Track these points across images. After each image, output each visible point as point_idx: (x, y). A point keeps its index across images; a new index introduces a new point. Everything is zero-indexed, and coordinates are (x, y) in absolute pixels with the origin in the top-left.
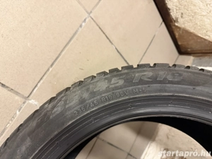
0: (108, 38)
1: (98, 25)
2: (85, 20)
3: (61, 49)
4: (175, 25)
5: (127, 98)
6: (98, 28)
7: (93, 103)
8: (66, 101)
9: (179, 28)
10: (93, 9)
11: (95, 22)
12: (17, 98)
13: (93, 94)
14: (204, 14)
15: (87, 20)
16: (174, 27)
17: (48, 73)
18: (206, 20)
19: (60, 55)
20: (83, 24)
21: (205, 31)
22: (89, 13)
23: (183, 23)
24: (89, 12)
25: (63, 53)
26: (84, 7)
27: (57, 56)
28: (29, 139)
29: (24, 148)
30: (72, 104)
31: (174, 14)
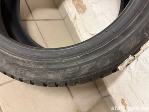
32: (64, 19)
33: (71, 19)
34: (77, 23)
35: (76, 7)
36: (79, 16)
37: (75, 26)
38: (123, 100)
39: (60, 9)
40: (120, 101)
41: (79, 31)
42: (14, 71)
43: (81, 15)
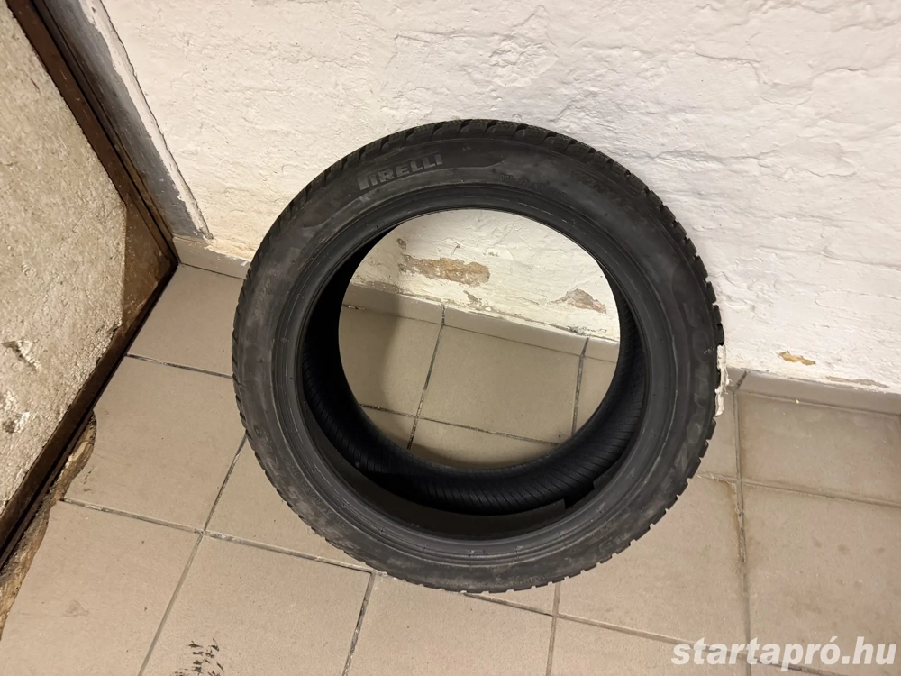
0: (227, 478)
1: (213, 510)
2: (215, 537)
3: (281, 555)
4: (123, 325)
5: (306, 479)
6: (217, 506)
7: (326, 512)
8: (337, 539)
9: (125, 313)
10: (189, 531)
11: (209, 518)
12: (375, 588)
13: (317, 514)
14: (81, 295)
15: (215, 533)
16: (128, 325)
17: (326, 559)
18: (91, 280)
19: (291, 554)
20: (223, 536)
21: (113, 262)
22: (200, 534)
23: (113, 316)
24: (197, 535)
25: (286, 549)
26: (195, 549)
27: (295, 558)
28: (388, 562)
29: (399, 563)
30: (337, 532)
31: (102, 345)
32: (443, 324)
33: (466, 310)
34: (491, 303)
35: (448, 278)
36: (477, 288)
37: (495, 315)
38: (782, 354)
39: (406, 312)
40: (781, 360)
41: (516, 316)
42: (595, 557)
43: (482, 285)
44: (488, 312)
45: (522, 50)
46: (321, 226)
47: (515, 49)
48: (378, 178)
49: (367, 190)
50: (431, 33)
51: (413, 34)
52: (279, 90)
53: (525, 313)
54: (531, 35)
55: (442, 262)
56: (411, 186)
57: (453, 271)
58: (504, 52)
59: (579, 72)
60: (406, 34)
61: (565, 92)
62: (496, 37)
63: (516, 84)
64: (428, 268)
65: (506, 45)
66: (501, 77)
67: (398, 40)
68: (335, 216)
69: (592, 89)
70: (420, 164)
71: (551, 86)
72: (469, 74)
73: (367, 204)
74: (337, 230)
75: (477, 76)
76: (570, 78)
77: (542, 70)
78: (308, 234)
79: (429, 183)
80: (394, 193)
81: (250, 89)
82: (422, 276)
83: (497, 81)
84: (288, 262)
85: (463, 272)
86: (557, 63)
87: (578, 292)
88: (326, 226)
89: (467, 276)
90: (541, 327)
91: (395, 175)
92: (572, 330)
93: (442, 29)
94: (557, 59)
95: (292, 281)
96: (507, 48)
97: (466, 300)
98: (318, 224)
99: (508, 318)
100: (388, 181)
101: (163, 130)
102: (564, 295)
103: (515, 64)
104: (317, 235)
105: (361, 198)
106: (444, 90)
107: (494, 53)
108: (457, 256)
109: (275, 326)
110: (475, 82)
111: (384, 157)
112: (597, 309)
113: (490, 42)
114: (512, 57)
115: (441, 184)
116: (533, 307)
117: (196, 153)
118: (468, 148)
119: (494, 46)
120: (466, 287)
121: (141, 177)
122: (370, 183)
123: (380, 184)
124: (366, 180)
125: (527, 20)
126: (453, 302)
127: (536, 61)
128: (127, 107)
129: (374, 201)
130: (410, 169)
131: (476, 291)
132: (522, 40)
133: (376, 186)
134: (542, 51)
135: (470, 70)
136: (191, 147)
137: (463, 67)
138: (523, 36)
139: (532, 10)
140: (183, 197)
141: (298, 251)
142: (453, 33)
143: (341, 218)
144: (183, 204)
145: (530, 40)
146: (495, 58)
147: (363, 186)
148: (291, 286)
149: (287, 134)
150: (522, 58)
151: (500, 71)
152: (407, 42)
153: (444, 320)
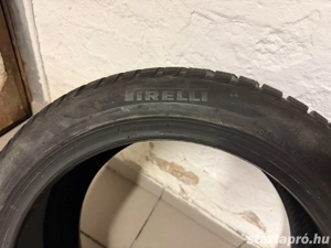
44: (189, 202)
45: (284, 44)
46: (78, 120)
47: (278, 42)
48: (144, 95)
49: (130, 103)
50: (219, 14)
51: (205, 12)
52: (107, 33)
53: (213, 211)
54: (297, 34)
55: (172, 164)
56: (171, 112)
57: (177, 172)
58: (269, 42)
59: (324, 72)
60: (201, 11)
61: (305, 85)
62: (268, 29)
63: (268, 68)
64: (162, 164)
65: (273, 37)
66: (259, 60)
67: (194, 15)
68: (94, 116)
69: (327, 88)
70: (186, 95)
71: (296, 77)
72: (236, 52)
73: (127, 115)
74: (91, 128)
75: (242, 55)
76: (313, 75)
77: (296, 63)
78: (65, 124)
79: (189, 114)
80: (155, 113)
81: (91, 27)
82: (157, 168)
83: (255, 63)
84: (40, 141)
85: (182, 174)
86: (309, 60)
87: (251, 213)
88: (83, 122)
89: (184, 177)
90: (219, 223)
91: (160, 97)
92: (238, 232)
93: (228, 13)
94: (310, 57)
95: (37, 159)
96: (273, 40)
97: (179, 190)
98: (75, 117)
99: (201, 211)
100: (151, 100)
101: (40, 40)
102: (242, 211)
103: (274, 53)
104: (72, 127)
105: (122, 108)
106: (213, 59)
107: (262, 41)
108: (183, 164)
109: (7, 195)
110: (238, 59)
111: (155, 80)
112: (260, 227)
113: (261, 31)
114: (273, 48)
115: (200, 119)
116: (219, 210)
117: (53, 59)
118: (236, 95)
119: (263, 35)
120: (181, 183)
121: (23, 63)
122: (135, 98)
123: (144, 101)
124: (132, 94)
125: (299, 21)
126: (170, 189)
127: (291, 55)
128: (23, 20)
129: (132, 114)
130: (175, 97)
131: (187, 188)
132: (288, 36)
133: (139, 102)
134: (300, 48)
135: (237, 49)
136: (52, 54)
137: (233, 46)
138: (290, 32)
139: (308, 13)
140: (42, 81)
141: (52, 135)
142: (236, 18)
143: (98, 120)
144: (40, 85)
145: (295, 38)
146: (260, 45)
147: (128, 98)
148: (34, 163)
149: (105, 62)
150: (282, 50)
151: (260, 56)
152: (199, 17)
153: (162, 197)
